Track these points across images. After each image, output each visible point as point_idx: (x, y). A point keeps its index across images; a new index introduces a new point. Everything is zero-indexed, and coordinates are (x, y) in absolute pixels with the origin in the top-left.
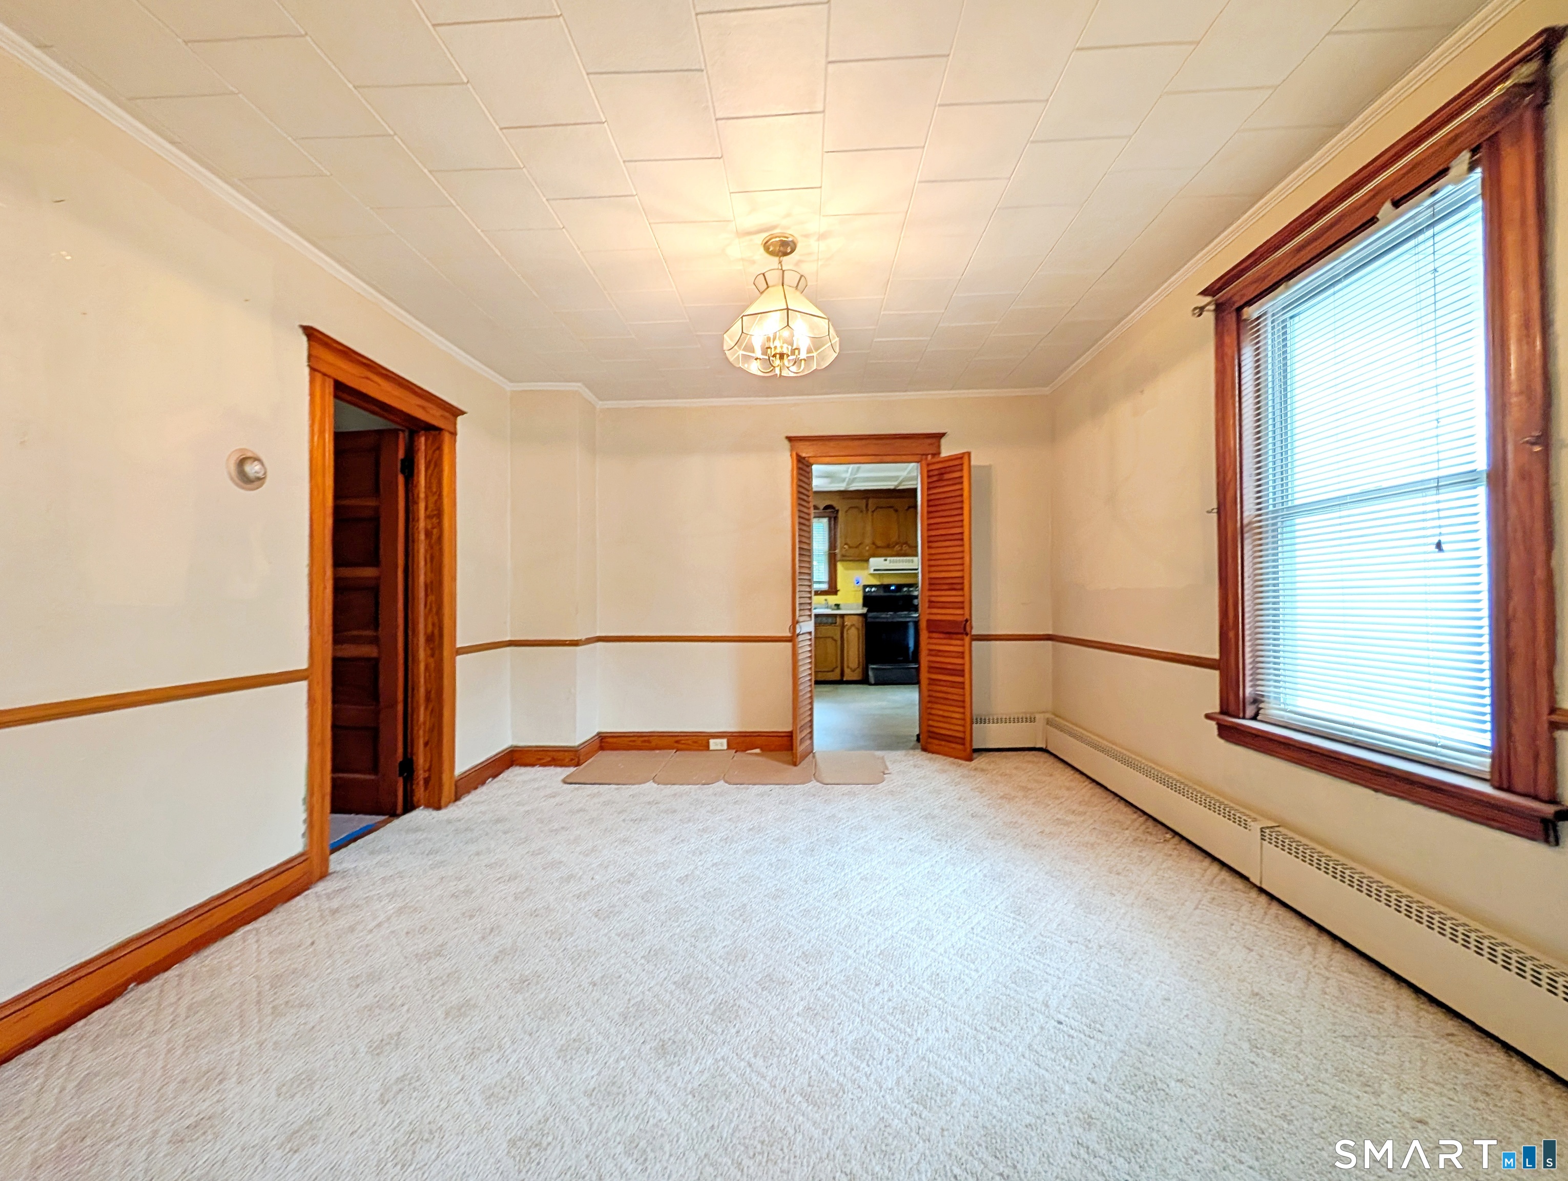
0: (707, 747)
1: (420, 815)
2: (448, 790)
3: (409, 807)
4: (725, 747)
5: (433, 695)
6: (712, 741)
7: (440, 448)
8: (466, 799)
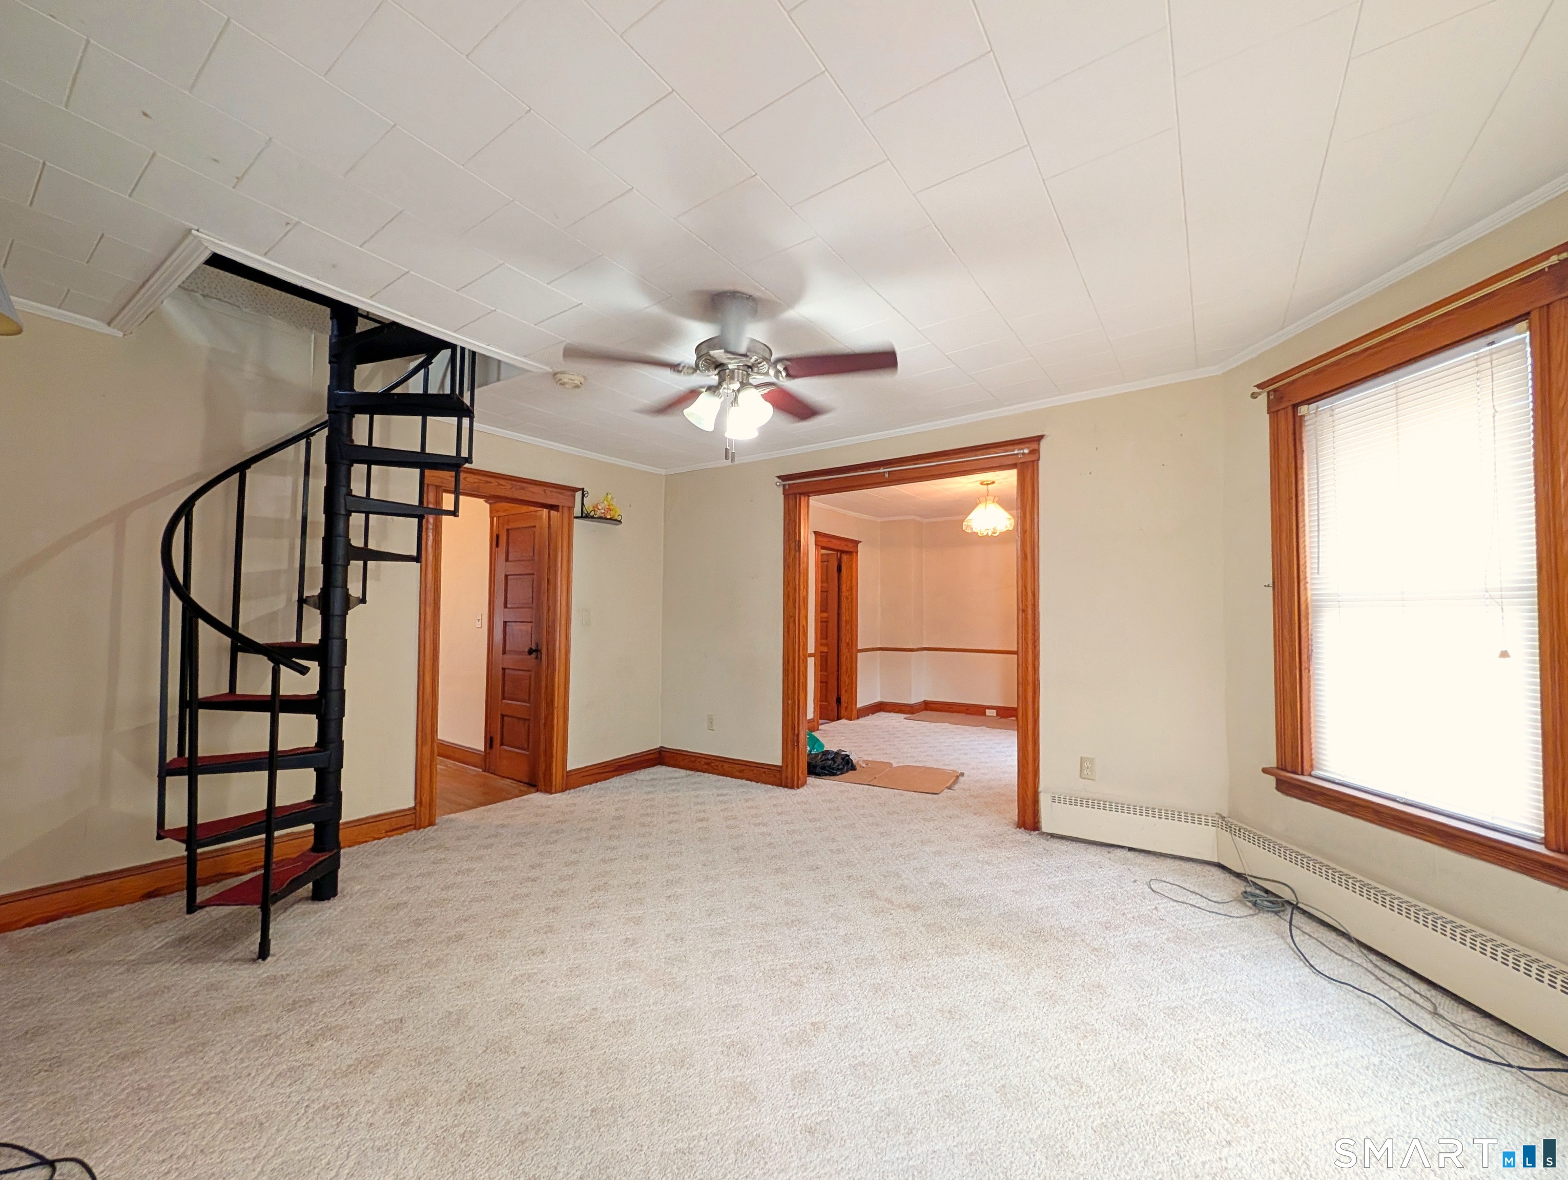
0: (984, 714)
1: (844, 721)
2: (855, 713)
3: (839, 718)
4: (995, 715)
5: (849, 670)
6: (987, 711)
7: (852, 560)
8: (861, 719)
